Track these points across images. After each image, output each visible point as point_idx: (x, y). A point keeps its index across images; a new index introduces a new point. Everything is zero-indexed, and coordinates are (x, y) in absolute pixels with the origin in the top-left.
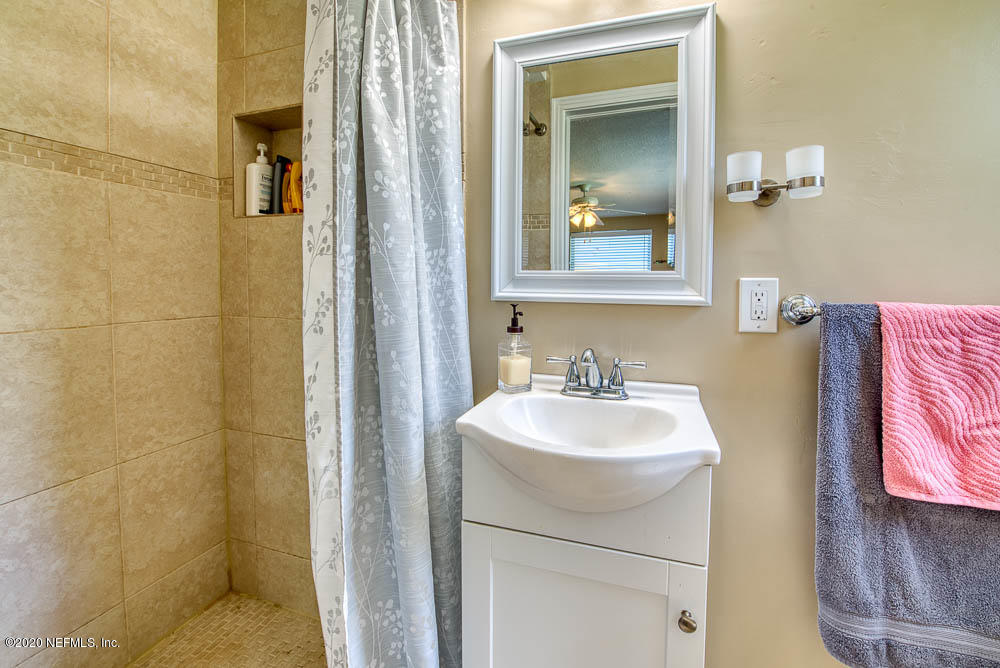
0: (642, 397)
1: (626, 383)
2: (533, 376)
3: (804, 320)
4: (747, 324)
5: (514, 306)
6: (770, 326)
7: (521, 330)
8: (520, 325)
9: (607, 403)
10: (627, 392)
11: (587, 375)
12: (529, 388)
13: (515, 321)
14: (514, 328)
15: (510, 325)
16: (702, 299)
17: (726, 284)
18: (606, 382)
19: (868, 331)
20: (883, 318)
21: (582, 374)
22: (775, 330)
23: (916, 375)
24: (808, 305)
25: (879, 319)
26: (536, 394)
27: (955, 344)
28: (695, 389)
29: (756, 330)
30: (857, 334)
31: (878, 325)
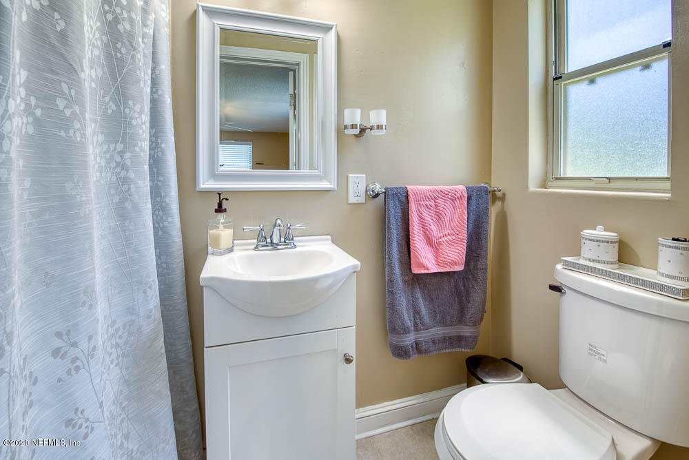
0: (305, 245)
1: (295, 238)
2: (235, 242)
3: (377, 195)
4: (352, 199)
5: (219, 194)
6: (362, 200)
7: (225, 210)
8: (223, 207)
9: (283, 252)
10: (295, 244)
11: (271, 237)
12: (231, 250)
13: (220, 205)
14: (220, 209)
15: (217, 208)
16: (332, 186)
17: (342, 179)
18: (283, 239)
19: (403, 199)
20: (409, 193)
21: (268, 237)
22: (364, 201)
23: (421, 218)
24: (378, 188)
25: (407, 193)
26: (237, 254)
27: (432, 203)
28: (329, 237)
29: (356, 202)
30: (400, 201)
31: (407, 196)
